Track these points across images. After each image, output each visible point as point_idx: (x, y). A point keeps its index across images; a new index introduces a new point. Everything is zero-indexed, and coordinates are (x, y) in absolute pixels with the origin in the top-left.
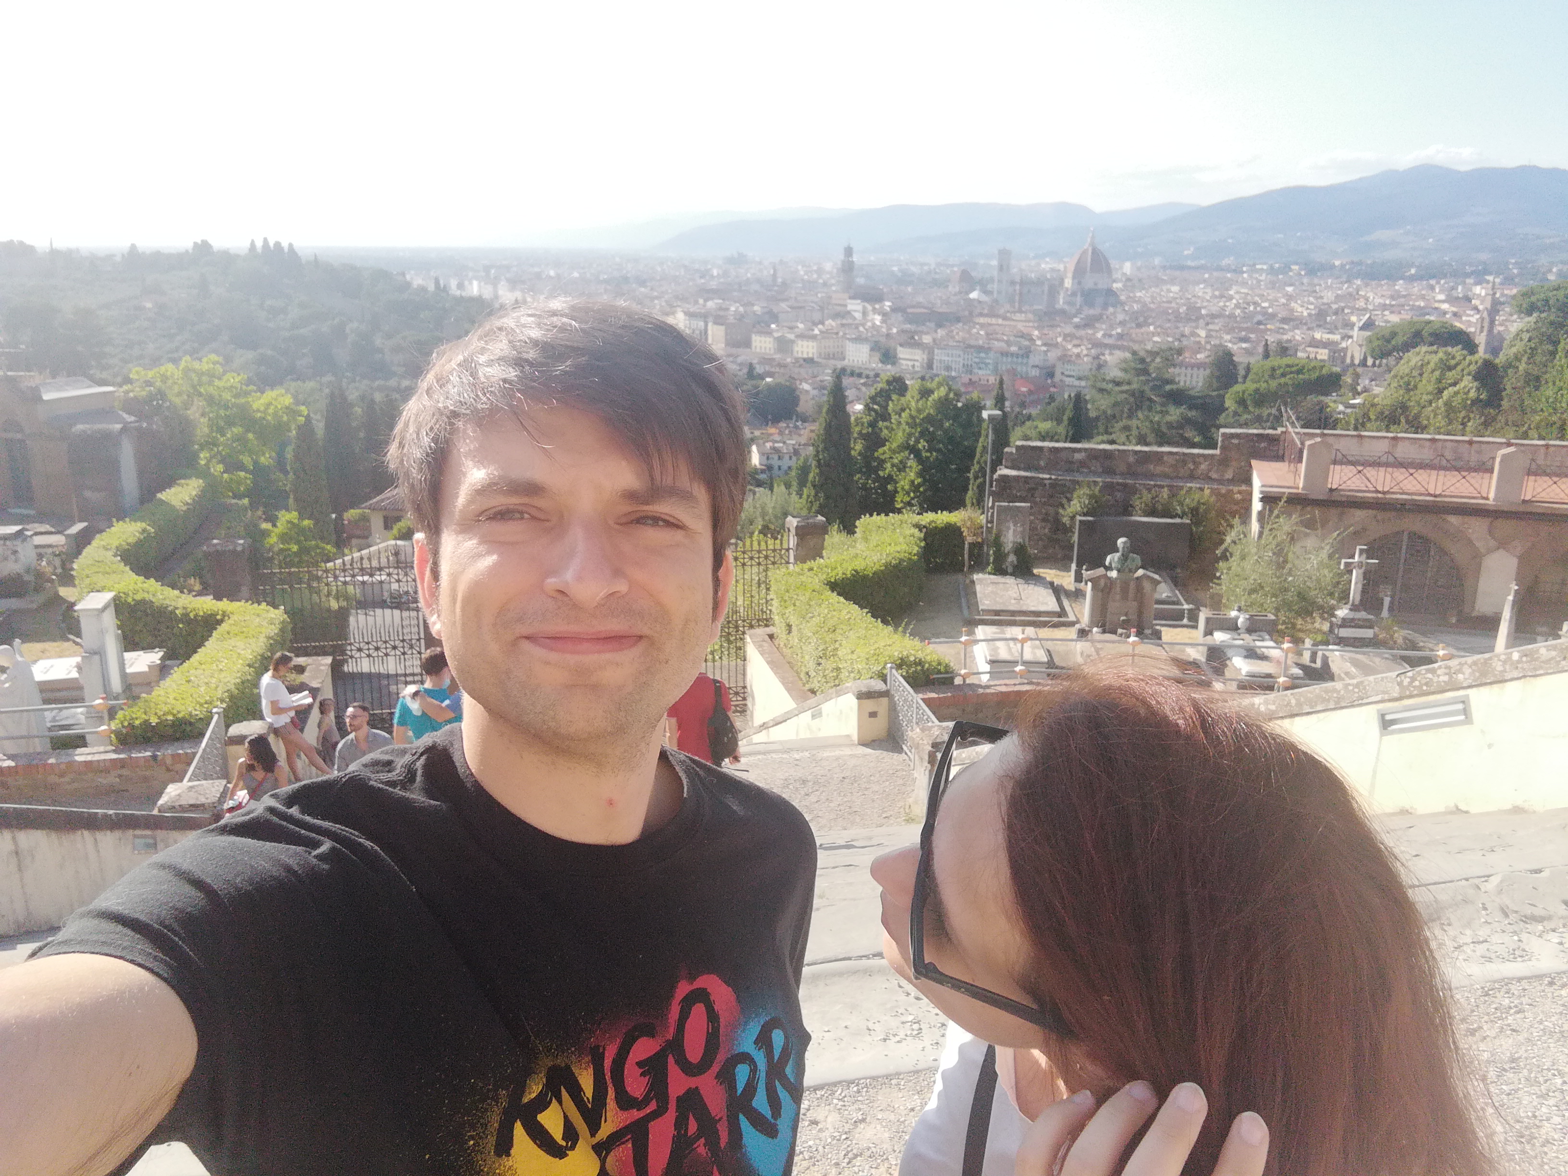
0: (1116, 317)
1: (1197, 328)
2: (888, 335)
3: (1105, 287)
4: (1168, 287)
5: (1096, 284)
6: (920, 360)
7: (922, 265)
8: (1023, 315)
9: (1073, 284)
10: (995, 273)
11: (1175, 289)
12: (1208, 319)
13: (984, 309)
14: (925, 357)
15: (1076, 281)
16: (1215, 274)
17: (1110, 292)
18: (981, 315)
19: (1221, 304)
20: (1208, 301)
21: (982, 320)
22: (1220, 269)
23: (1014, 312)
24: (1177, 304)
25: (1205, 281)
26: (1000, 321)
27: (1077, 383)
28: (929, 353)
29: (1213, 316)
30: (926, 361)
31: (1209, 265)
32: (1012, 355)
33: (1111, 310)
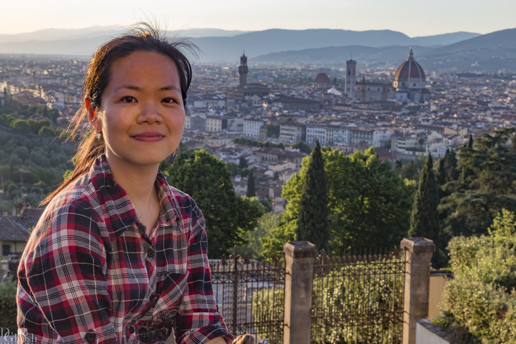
0: (430, 108)
1: (486, 116)
2: (273, 118)
3: (421, 87)
4: (463, 87)
5: (414, 85)
6: (296, 135)
7: (292, 70)
8: (366, 105)
9: (398, 84)
10: (345, 76)
11: (468, 89)
12: (493, 110)
13: (338, 101)
14: (300, 133)
15: (401, 83)
16: (493, 80)
17: (425, 91)
18: (337, 104)
19: (500, 100)
20: (491, 98)
21: (337, 108)
22: (496, 76)
23: (360, 103)
24: (471, 99)
25: (487, 85)
26: (350, 109)
27: (406, 152)
28: (302, 130)
29: (496, 108)
30: (300, 136)
31: (489, 73)
32: (361, 132)
33: (426, 103)
